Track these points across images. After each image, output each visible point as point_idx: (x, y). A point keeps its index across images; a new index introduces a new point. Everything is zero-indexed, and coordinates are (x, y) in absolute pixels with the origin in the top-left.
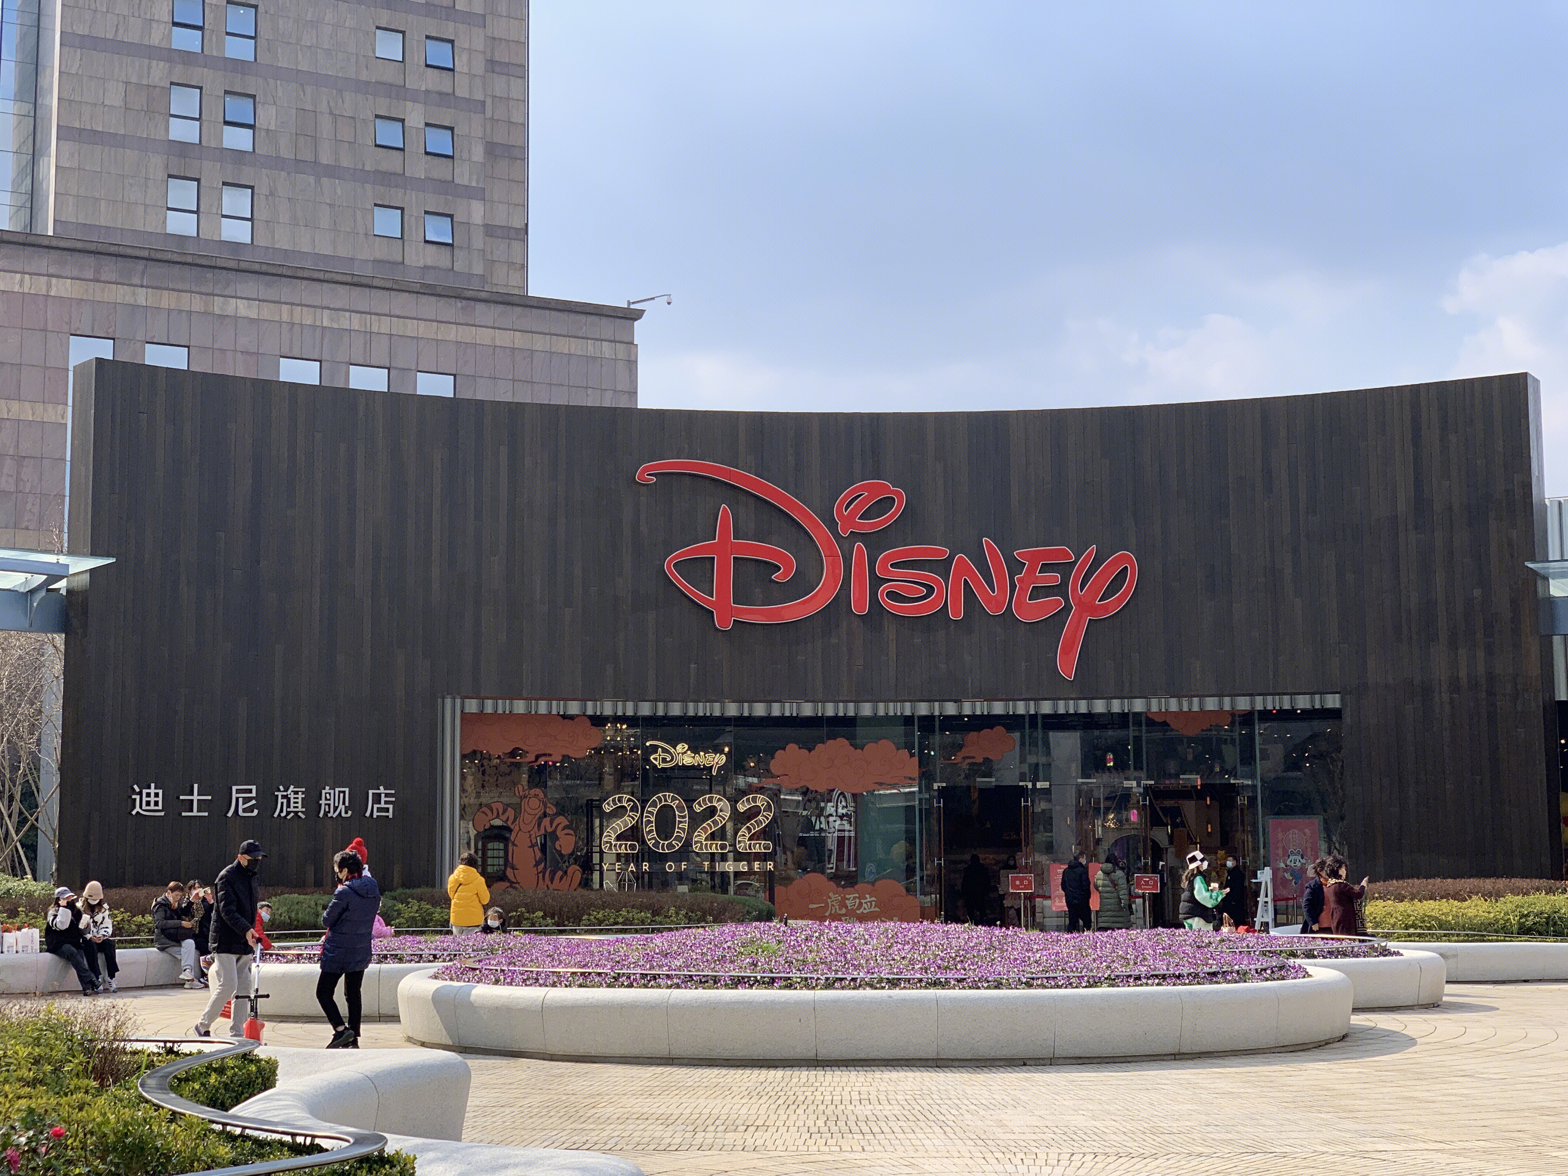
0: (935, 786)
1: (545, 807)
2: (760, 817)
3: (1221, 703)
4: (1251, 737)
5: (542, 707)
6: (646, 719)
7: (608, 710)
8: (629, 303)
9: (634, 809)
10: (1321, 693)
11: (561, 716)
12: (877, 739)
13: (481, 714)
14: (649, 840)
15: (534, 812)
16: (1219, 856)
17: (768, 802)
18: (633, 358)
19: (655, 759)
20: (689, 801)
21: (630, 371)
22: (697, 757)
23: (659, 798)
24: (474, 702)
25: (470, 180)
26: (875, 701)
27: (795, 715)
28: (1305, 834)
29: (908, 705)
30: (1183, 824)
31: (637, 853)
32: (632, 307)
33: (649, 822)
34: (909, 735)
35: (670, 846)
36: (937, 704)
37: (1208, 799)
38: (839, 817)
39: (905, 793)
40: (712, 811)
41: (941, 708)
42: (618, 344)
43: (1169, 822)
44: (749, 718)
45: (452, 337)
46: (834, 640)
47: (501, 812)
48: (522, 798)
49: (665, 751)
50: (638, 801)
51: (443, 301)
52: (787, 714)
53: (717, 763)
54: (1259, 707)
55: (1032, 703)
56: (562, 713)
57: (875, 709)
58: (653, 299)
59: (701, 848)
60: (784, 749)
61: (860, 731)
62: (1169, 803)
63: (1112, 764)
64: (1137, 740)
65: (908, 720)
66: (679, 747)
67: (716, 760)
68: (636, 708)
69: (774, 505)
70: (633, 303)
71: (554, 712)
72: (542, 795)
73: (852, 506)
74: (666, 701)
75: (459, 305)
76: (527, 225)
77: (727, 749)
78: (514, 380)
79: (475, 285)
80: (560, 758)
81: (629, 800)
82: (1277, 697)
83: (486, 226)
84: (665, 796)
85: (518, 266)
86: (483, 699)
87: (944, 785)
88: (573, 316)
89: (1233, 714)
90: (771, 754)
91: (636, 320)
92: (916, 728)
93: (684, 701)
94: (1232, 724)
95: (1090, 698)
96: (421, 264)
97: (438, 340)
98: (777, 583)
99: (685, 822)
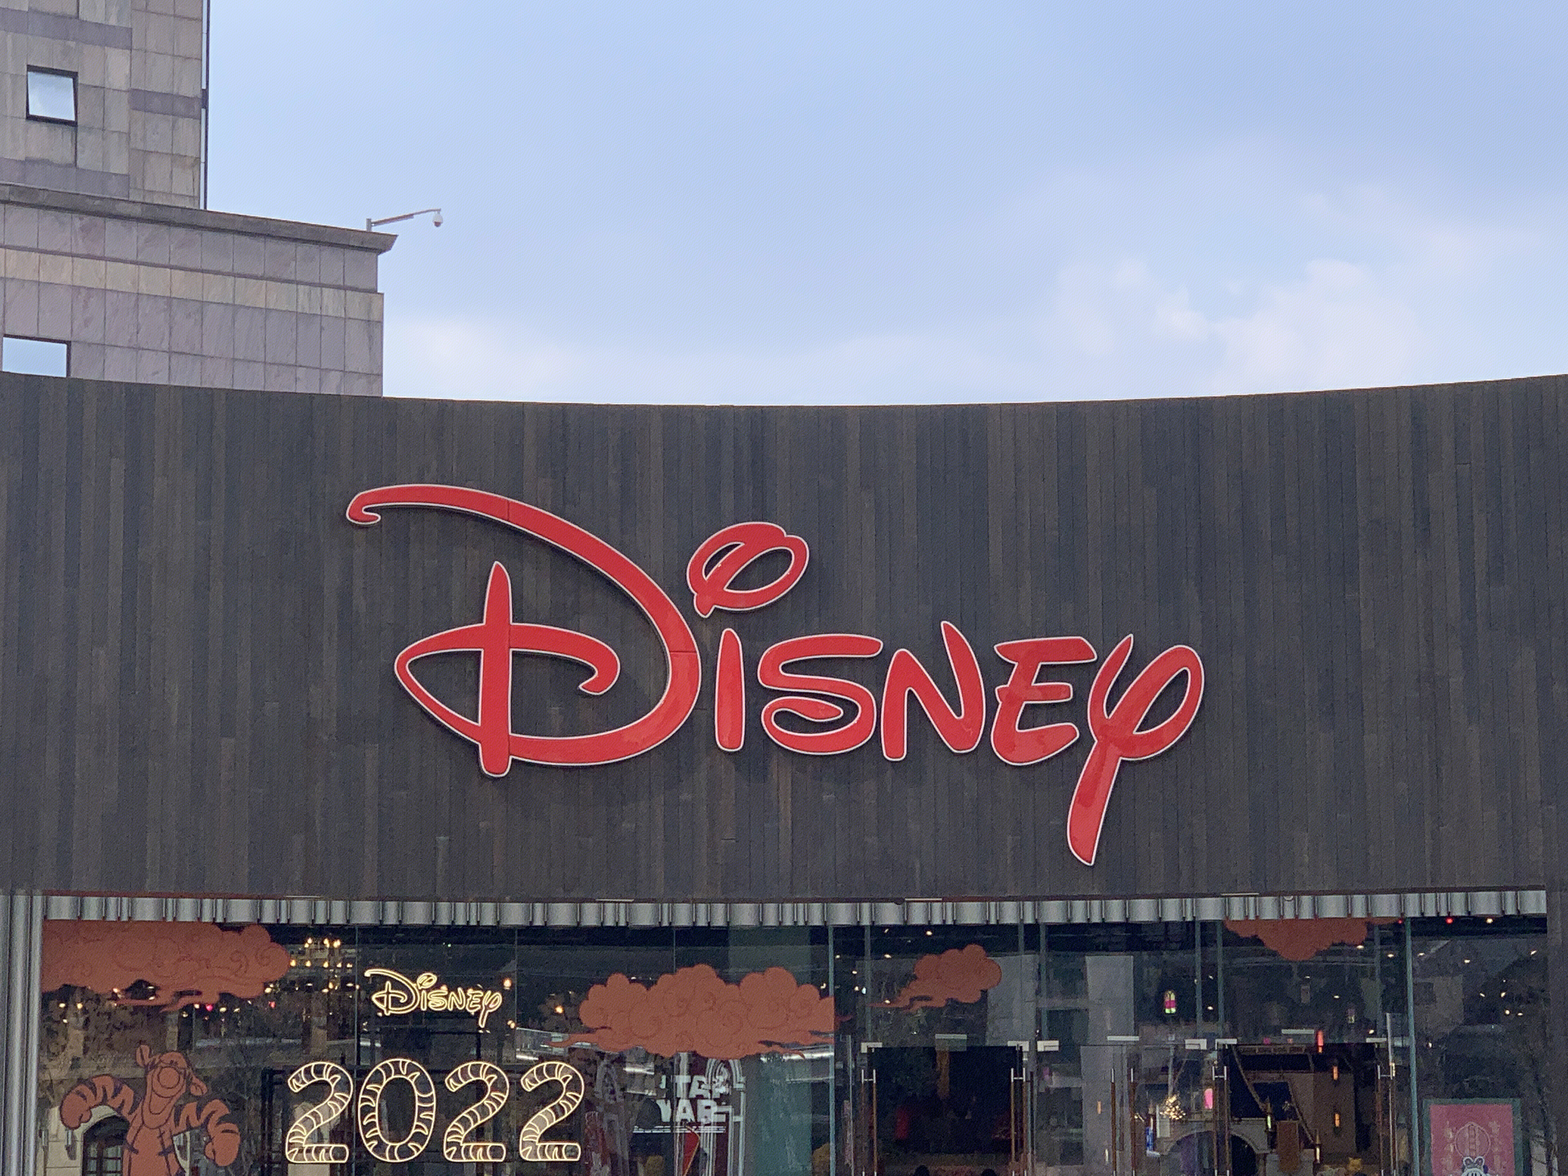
0: (864, 1048)
1: (189, 1083)
2: (560, 1101)
3: (1349, 905)
4: (1401, 961)
5: (187, 910)
6: (366, 930)
7: (300, 917)
8: (370, 223)
9: (343, 1086)
10: (1516, 889)
11: (220, 925)
12: (760, 967)
13: (78, 922)
14: (368, 1140)
15: (170, 1093)
16: (1351, 1168)
17: (575, 1075)
18: (375, 317)
19: (381, 1000)
20: (439, 1074)
21: (370, 338)
22: (453, 997)
23: (385, 1067)
24: (66, 900)
25: (107, 15)
26: (761, 901)
27: (622, 923)
28: (1490, 1131)
29: (816, 907)
30: (1292, 1114)
31: (349, 1163)
32: (375, 229)
33: (367, 1110)
34: (819, 961)
35: (405, 1151)
36: (866, 906)
37: (1335, 1070)
38: (715, 1100)
39: (812, 1061)
40: (478, 1089)
41: (873, 913)
42: (349, 293)
43: (1269, 1110)
44: (544, 929)
45: (65, 278)
46: (685, 797)
47: (110, 1093)
48: (148, 1068)
49: (396, 985)
50: (351, 1074)
51: (50, 217)
52: (610, 923)
53: (487, 1007)
54: (1412, 911)
55: (1029, 905)
56: (219, 920)
57: (761, 914)
58: (411, 216)
59: (458, 1155)
60: (603, 983)
61: (734, 951)
62: (1270, 1077)
63: (1174, 1010)
64: (1209, 968)
65: (818, 935)
66: (422, 978)
67: (485, 1003)
68: (349, 911)
69: (582, 563)
70: (377, 223)
71: (207, 918)
72: (182, 1063)
73: (719, 565)
74: (402, 899)
75: (78, 223)
76: (205, 93)
77: (507, 984)
78: (170, 353)
79: (114, 190)
80: (216, 999)
81: (334, 1071)
82: (1443, 895)
83: (134, 93)
84: (396, 1064)
85: (189, 162)
86: (82, 895)
87: (880, 1045)
88: (273, 246)
89: (1369, 924)
90: (583, 989)
91: (381, 251)
92: (831, 946)
93: (433, 899)
94: (1368, 941)
95: (1128, 896)
96: (21, 155)
97: (39, 283)
98: (589, 696)
99: (431, 1109)
